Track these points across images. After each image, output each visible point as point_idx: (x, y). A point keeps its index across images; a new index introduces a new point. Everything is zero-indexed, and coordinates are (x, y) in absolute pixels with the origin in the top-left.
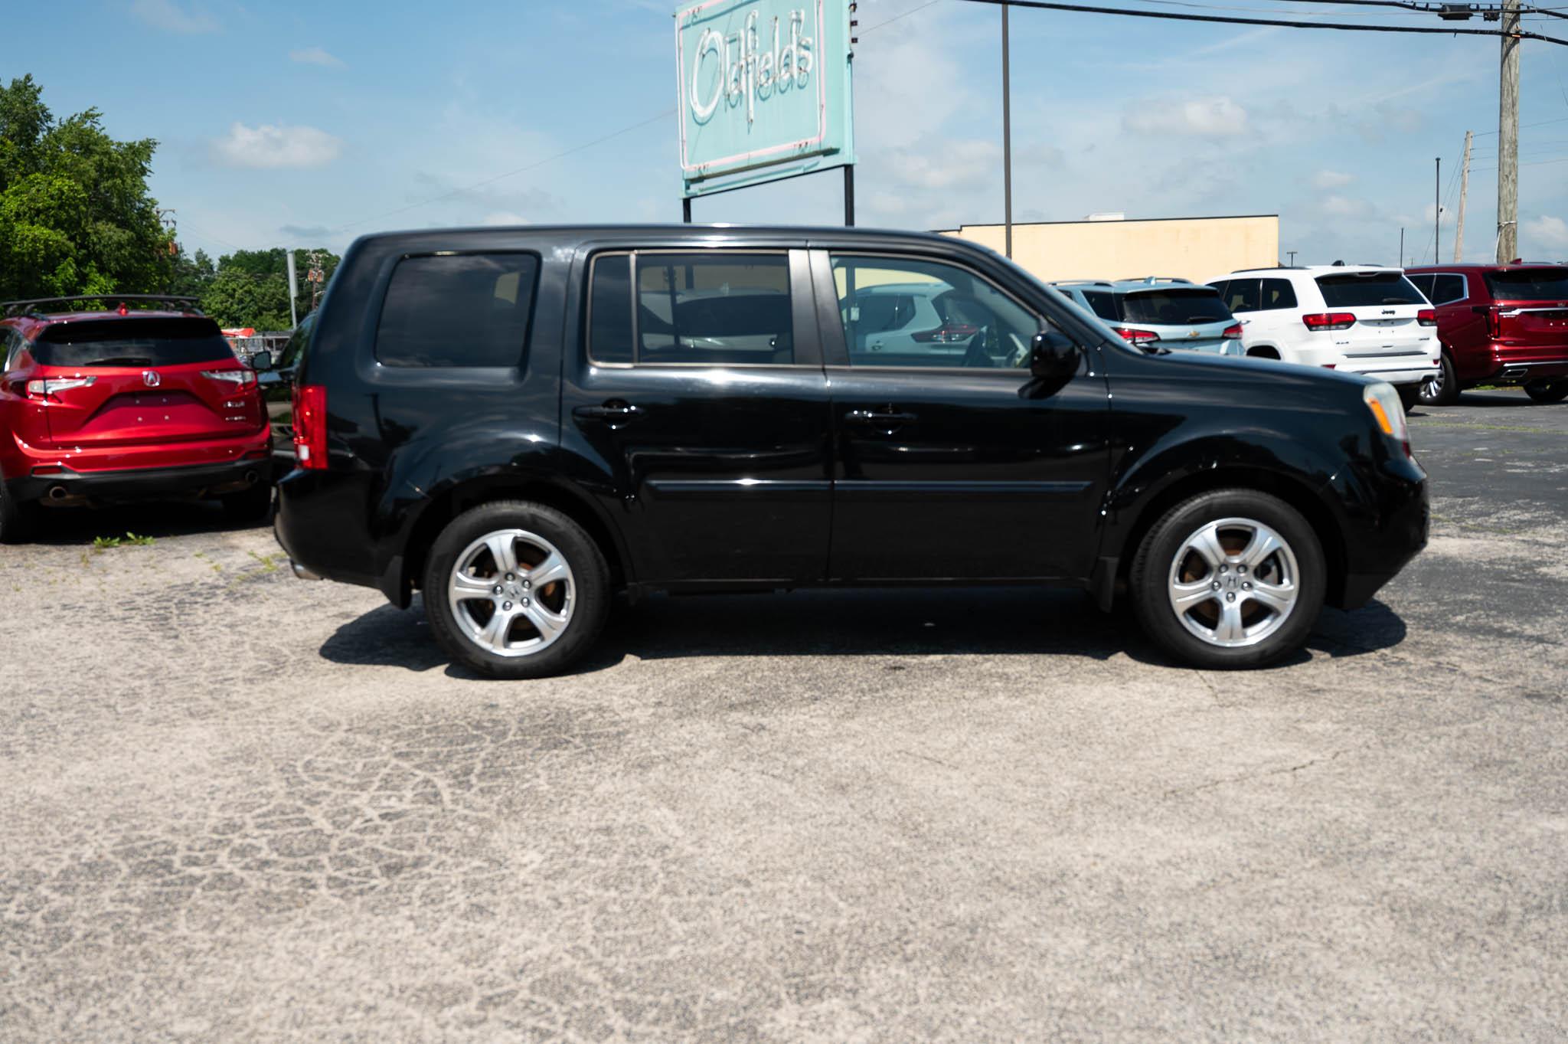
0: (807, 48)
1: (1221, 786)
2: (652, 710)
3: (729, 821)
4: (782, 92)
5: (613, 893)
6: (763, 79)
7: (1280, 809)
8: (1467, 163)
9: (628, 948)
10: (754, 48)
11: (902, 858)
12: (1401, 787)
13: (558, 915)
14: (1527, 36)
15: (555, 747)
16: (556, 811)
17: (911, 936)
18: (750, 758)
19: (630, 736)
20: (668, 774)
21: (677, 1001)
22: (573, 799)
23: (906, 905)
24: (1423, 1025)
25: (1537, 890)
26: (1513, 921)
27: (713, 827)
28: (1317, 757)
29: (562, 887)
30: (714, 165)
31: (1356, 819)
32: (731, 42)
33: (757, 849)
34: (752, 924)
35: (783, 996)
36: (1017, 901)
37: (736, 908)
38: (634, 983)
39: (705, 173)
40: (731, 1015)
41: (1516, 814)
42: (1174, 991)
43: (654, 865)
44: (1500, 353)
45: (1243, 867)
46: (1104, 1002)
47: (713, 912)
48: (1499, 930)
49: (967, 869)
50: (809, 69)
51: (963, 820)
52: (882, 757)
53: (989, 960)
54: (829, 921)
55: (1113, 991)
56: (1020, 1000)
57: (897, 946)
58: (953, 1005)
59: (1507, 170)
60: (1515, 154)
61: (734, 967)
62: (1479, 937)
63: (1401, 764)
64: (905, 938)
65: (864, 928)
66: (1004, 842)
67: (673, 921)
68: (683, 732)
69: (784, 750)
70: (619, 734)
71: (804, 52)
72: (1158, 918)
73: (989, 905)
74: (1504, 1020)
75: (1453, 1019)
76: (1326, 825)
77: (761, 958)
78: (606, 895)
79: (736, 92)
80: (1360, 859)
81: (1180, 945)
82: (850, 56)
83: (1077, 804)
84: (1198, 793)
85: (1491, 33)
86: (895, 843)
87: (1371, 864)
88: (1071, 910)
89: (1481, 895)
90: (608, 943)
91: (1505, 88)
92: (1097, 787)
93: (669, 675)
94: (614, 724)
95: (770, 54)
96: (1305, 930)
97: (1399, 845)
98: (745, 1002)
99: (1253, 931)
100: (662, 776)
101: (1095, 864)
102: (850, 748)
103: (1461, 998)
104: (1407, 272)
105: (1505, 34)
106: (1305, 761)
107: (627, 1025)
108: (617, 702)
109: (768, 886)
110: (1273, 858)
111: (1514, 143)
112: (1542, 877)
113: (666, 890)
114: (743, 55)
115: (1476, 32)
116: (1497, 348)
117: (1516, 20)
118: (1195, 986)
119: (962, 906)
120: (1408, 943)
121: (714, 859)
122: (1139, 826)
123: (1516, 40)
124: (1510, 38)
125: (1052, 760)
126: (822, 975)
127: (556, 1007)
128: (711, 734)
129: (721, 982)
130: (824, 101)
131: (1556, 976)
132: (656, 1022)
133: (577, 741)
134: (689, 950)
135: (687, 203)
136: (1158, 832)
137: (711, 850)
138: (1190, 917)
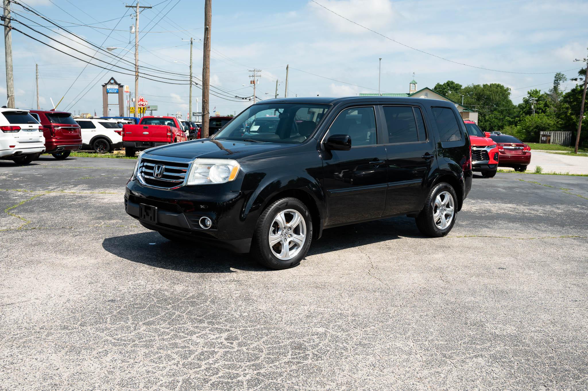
44: (55, 142)
91: (7, 46)
104: (31, 112)
105: (6, 26)
116: (54, 140)
117: (10, 22)
123: (10, 30)
124: (8, 28)
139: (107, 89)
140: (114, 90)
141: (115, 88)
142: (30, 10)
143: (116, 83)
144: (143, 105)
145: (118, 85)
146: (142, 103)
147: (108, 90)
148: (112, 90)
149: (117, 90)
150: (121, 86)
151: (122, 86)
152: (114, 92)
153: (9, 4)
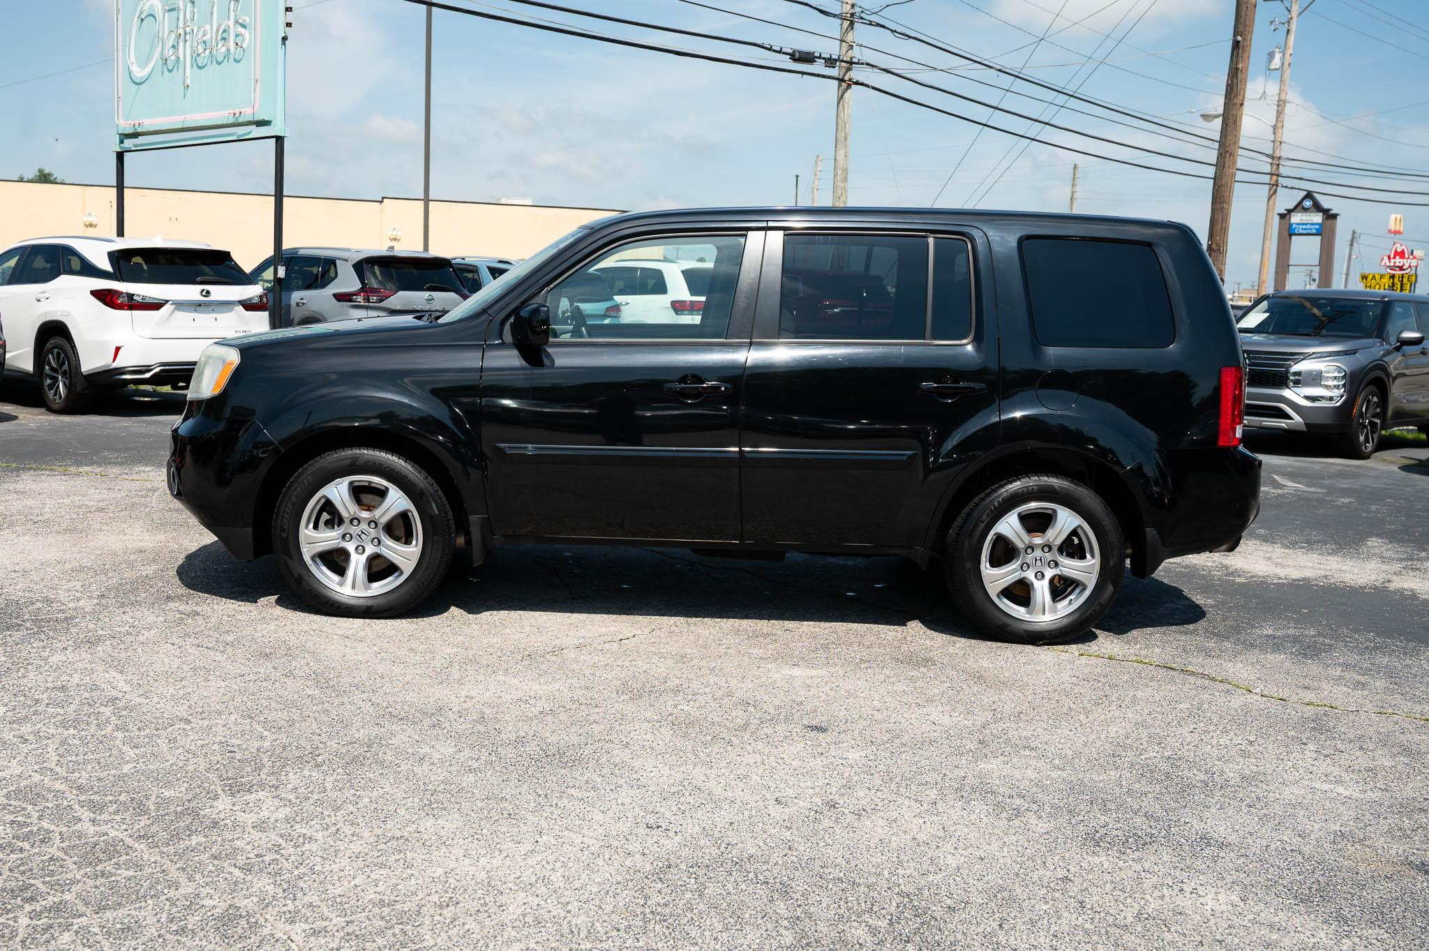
0: (244, 26)
1: (565, 651)
2: (96, 601)
3: (170, 680)
4: (219, 63)
5: (72, 731)
6: (201, 49)
7: (606, 665)
8: (817, 182)
9: (89, 767)
10: (192, 19)
11: (314, 702)
12: (695, 651)
13: (25, 748)
14: (857, 83)
15: (8, 629)
16: (14, 675)
17: (321, 751)
18: (187, 635)
19: (78, 620)
20: (114, 648)
21: (133, 799)
22: (30, 667)
23: (318, 731)
24: (681, 788)
25: (772, 711)
26: (752, 728)
27: (156, 684)
28: (639, 632)
29: (26, 729)
30: (149, 124)
31: (659, 670)
32: (169, 11)
33: (194, 698)
34: (193, 748)
35: (220, 792)
36: (405, 726)
37: (179, 738)
38: (96, 789)
39: (140, 130)
40: (178, 805)
41: (770, 666)
42: (514, 776)
43: (107, 711)
45: (573, 701)
46: (464, 784)
47: (159, 741)
48: (742, 734)
49: (367, 707)
50: (245, 45)
51: (365, 676)
52: (300, 634)
53: (382, 764)
54: (257, 744)
55: (471, 778)
56: (404, 787)
57: (311, 758)
58: (353, 792)
59: (839, 192)
60: (845, 180)
61: (179, 775)
62: (727, 739)
63: (698, 636)
64: (317, 753)
65: (284, 748)
66: (397, 690)
67: (125, 748)
68: (126, 618)
69: (217, 629)
70: (66, 619)
71: (241, 30)
72: (509, 733)
73: (382, 730)
74: (733, 783)
75: (700, 784)
76: (637, 674)
77: (201, 768)
78: (66, 733)
79: (173, 58)
80: (658, 695)
81: (522, 749)
82: (285, 39)
83: (456, 664)
84: (548, 656)
85: (829, 77)
86: (310, 692)
87: (664, 697)
88: (445, 731)
89: (734, 714)
90: (71, 764)
91: (839, 125)
92: (471, 653)
93: (110, 574)
94: (63, 611)
95: (208, 27)
96: (610, 737)
97: (685, 686)
98: (189, 796)
99: (575, 739)
100: (109, 650)
101: (465, 702)
102: (272, 627)
103: (708, 772)
105: (841, 80)
106: (629, 635)
107: (92, 816)
108: (62, 595)
109: (206, 723)
110: (596, 696)
111: (845, 170)
112: (777, 702)
113: (117, 728)
114: (181, 25)
115: (818, 75)
117: (849, 69)
118: (530, 773)
119: (362, 731)
120: (679, 742)
121: (158, 706)
122: (501, 678)
123: (849, 86)
124: (845, 83)
125: (438, 635)
126: (250, 778)
127: (30, 808)
128: (151, 619)
129: (168, 785)
130: (258, 77)
131: (772, 758)
132: (117, 812)
133: (28, 624)
134: (141, 766)
135: (120, 156)
136: (515, 681)
137: (156, 700)
138: (532, 732)
139: (1290, 225)
140: (1309, 226)
141: (1314, 222)
142: (910, 37)
143: (1317, 207)
144: (1401, 268)
145: (1321, 214)
146: (1398, 261)
147: (1294, 226)
148: (1304, 227)
149: (1318, 227)
150: (1330, 216)
151: (1335, 216)
152: (1310, 232)
153: (852, 29)
